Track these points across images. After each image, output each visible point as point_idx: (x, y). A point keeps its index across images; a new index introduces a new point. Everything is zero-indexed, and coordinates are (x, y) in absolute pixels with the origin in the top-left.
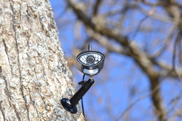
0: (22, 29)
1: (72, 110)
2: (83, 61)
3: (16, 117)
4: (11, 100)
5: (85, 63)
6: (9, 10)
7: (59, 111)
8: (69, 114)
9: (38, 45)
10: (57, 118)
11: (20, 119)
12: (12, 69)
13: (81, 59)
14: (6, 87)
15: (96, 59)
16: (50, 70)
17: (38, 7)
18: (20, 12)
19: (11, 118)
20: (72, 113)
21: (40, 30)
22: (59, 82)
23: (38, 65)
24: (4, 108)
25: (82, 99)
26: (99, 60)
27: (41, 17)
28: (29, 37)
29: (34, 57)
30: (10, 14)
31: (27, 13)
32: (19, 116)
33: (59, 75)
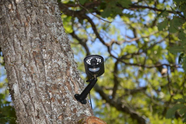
0: (47, 49)
1: (82, 102)
2: (88, 63)
3: (42, 107)
4: (39, 96)
5: (90, 64)
6: (38, 38)
7: (73, 102)
8: (80, 104)
9: (59, 60)
10: (72, 107)
11: (45, 109)
12: (40, 76)
13: (87, 62)
14: (36, 88)
15: (98, 61)
16: (66, 76)
17: (59, 36)
18: (46, 39)
19: (39, 107)
20: (82, 103)
21: (60, 51)
22: (73, 84)
23: (58, 73)
24: (34, 102)
25: (89, 93)
26: (100, 62)
27: (61, 43)
28: (52, 55)
29: (56, 68)
30: (39, 40)
31: (50, 40)
32: (44, 106)
33: (73, 80)
